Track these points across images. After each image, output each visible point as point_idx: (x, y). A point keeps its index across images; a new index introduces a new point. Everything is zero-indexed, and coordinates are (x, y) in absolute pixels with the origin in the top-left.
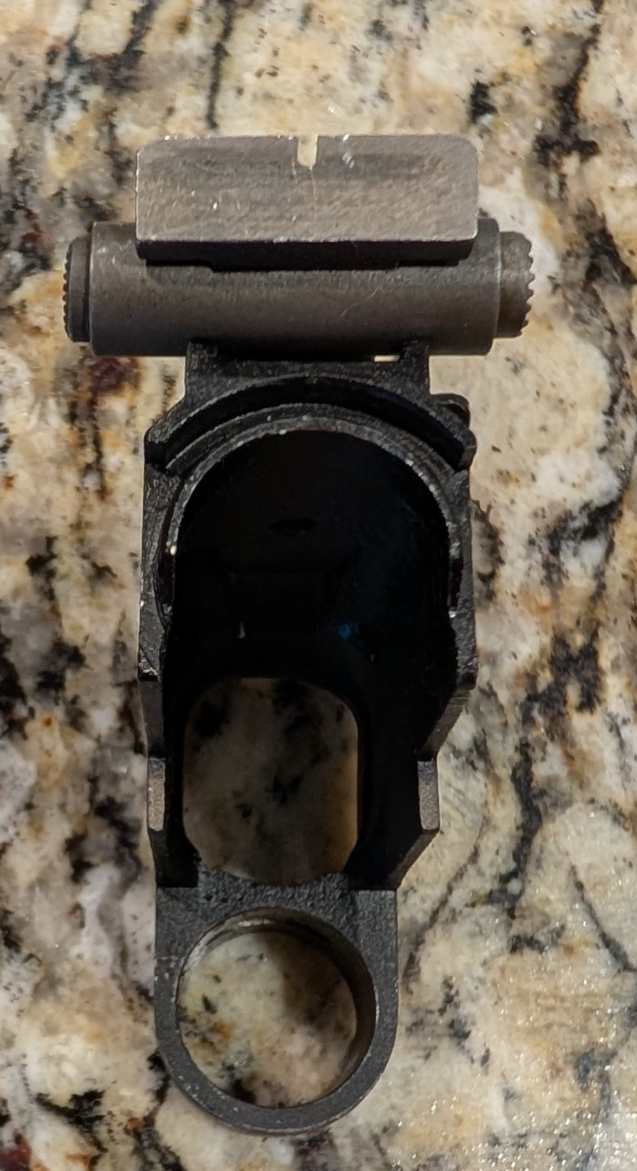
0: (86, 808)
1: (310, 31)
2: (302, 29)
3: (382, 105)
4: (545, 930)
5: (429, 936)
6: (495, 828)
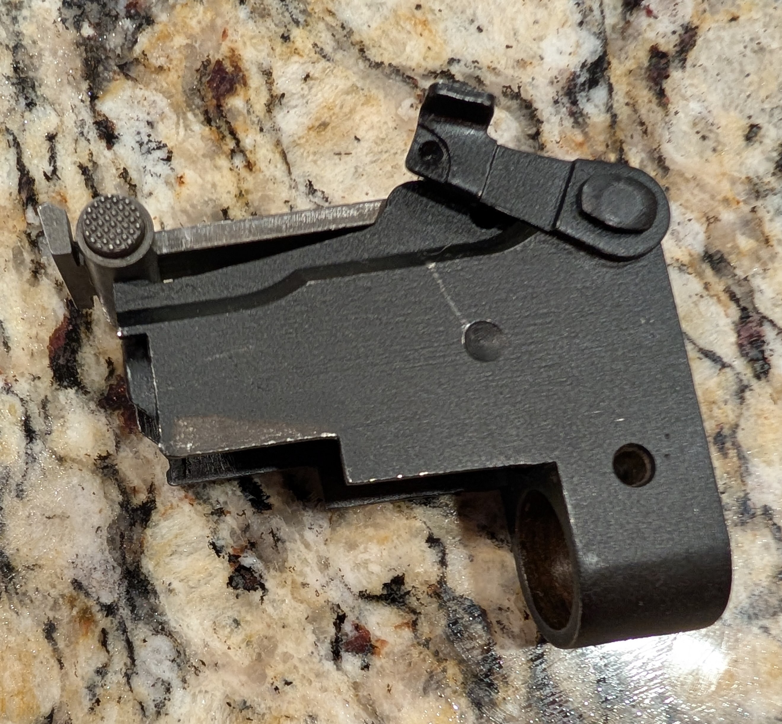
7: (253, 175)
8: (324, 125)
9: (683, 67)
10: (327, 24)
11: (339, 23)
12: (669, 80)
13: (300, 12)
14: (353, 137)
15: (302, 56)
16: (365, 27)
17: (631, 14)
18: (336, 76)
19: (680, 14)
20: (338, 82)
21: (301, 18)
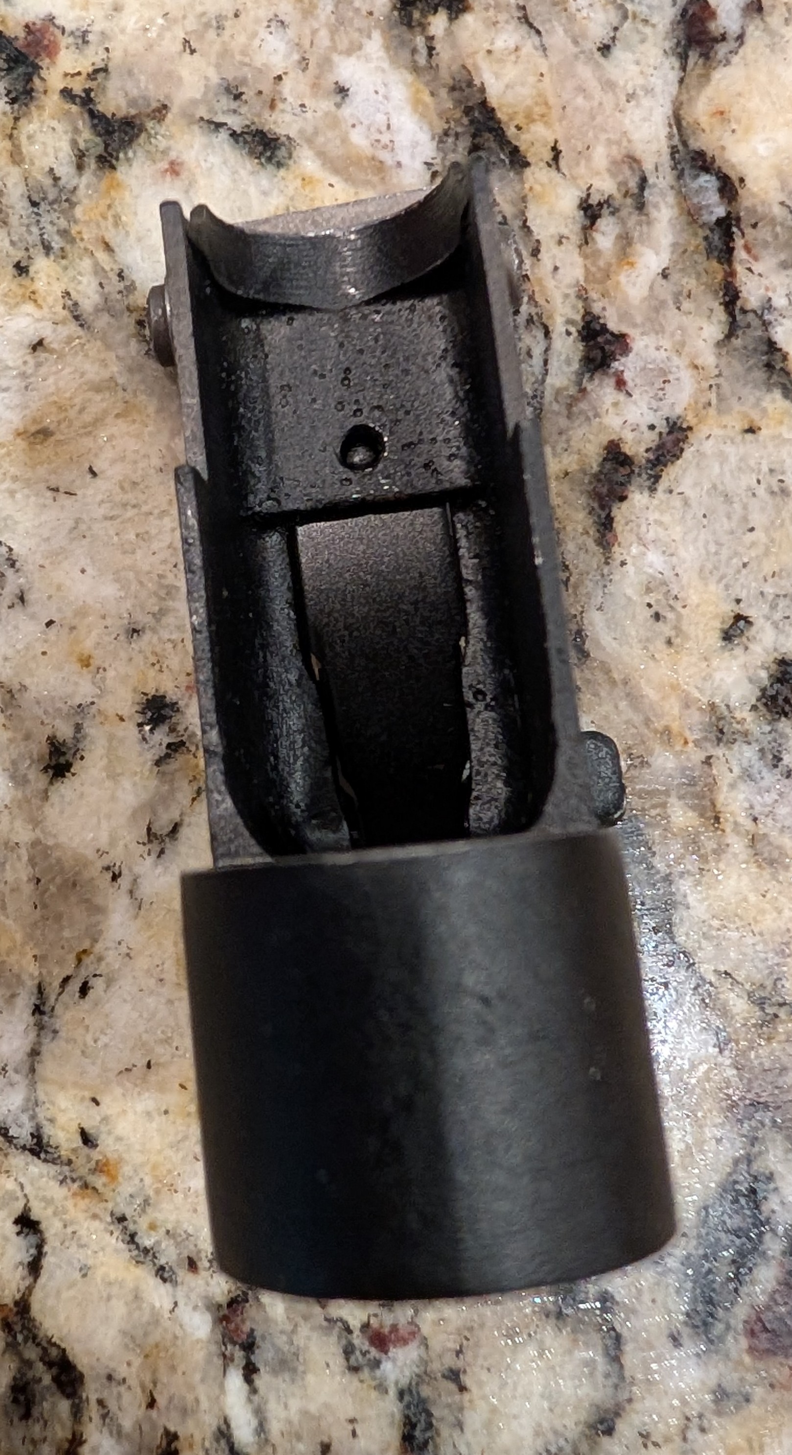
8: (44, 434)
9: (652, 490)
10: (96, 264)
11: (116, 267)
12: (625, 505)
13: (58, 231)
14: (87, 466)
15: (40, 307)
17: (591, 378)
18: (86, 355)
19: (669, 400)
20: (87, 366)
21: (57, 243)
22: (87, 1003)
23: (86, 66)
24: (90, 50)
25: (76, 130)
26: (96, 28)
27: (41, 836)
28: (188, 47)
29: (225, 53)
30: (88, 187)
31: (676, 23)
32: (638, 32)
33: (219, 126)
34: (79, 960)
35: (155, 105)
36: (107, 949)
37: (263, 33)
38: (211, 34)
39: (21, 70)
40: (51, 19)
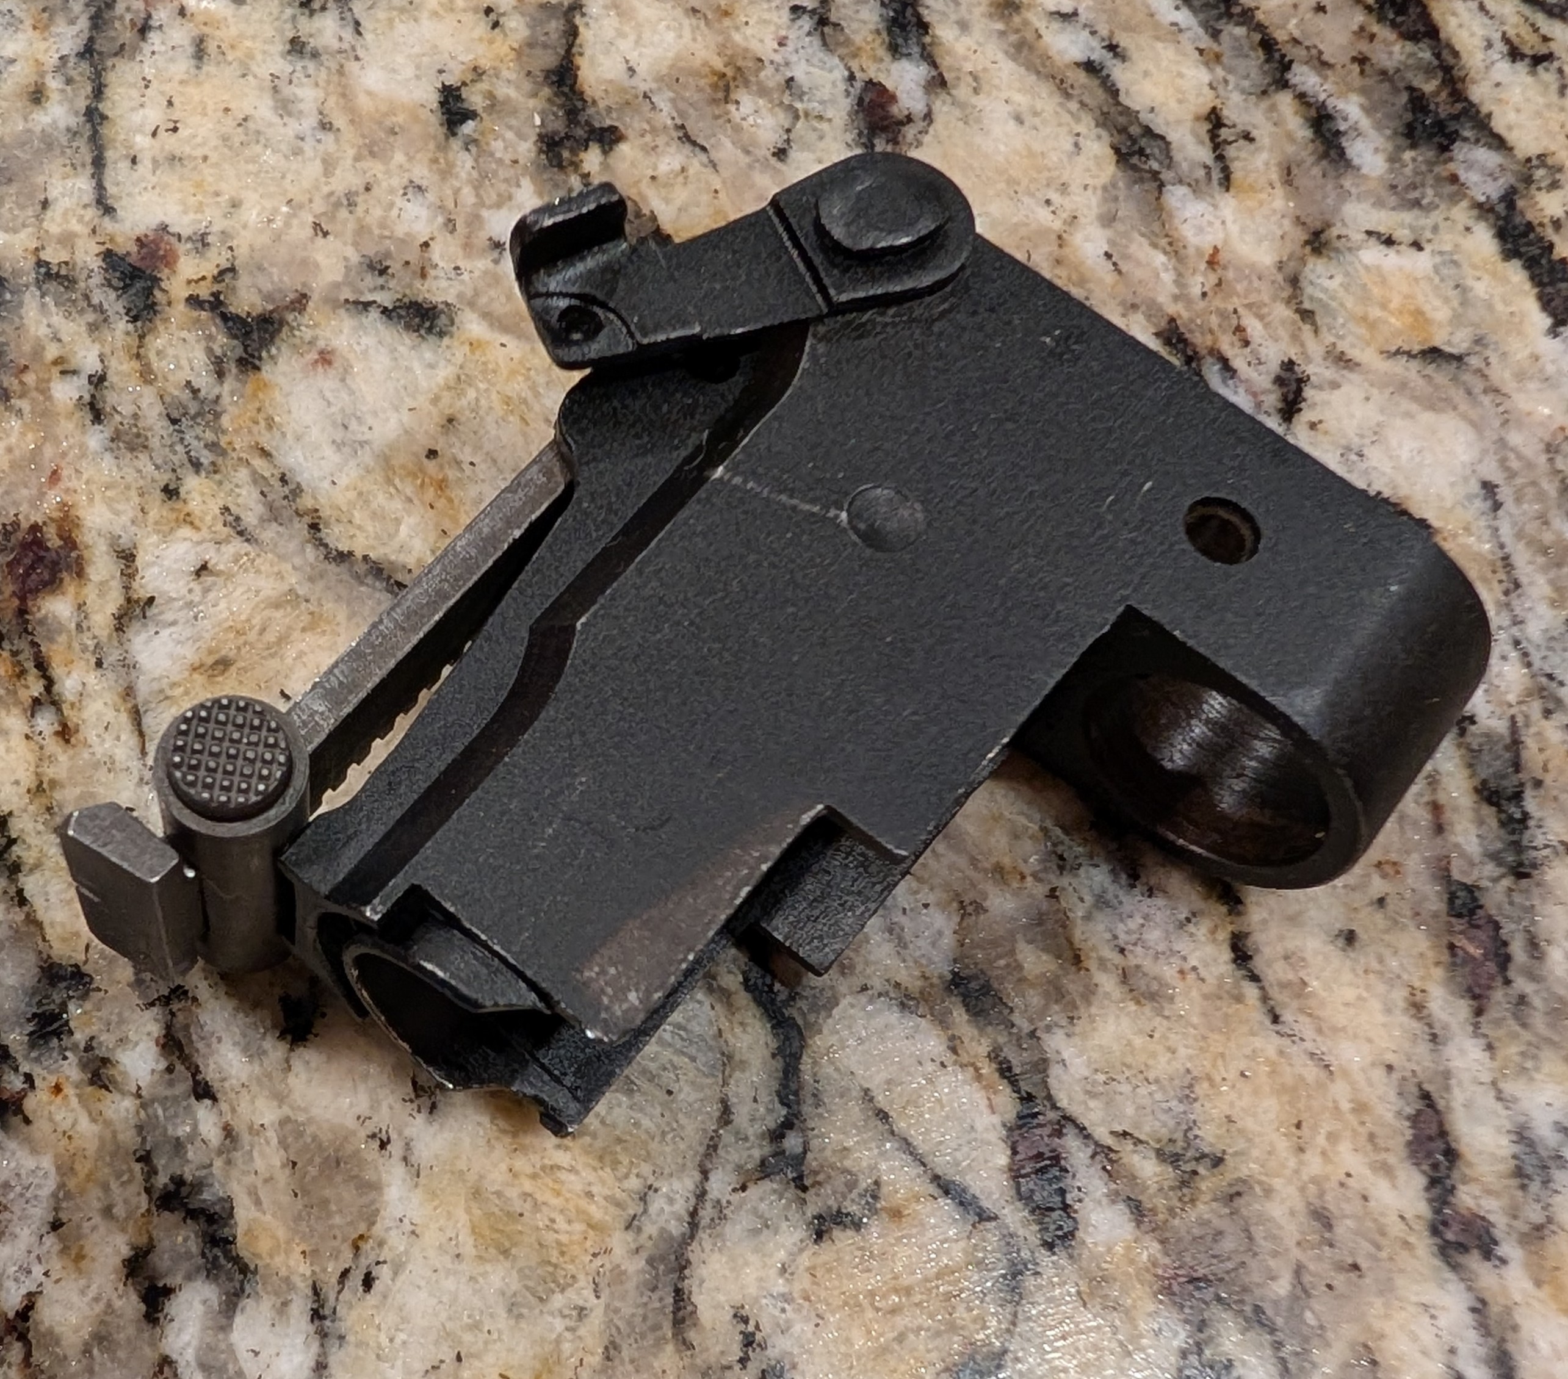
0: (144, 1201)
1: (209, 68)
2: (198, 68)
3: (328, 138)
4: (854, 1195)
5: (694, 1253)
6: (743, 1065)
7: (71, 752)
8: (224, 664)
10: (254, 473)
11: (277, 472)
13: (206, 446)
14: (276, 691)
15: (198, 529)
16: (326, 484)
18: (258, 572)
20: (262, 583)
21: (206, 457)
22: (372, 1299)
23: (209, 268)
24: (212, 253)
25: (210, 338)
26: (215, 228)
27: (291, 1114)
28: (319, 230)
29: (362, 230)
30: (232, 394)
31: (853, 114)
32: (815, 129)
33: (367, 305)
34: (357, 1248)
35: (292, 296)
36: (389, 1229)
37: (400, 202)
38: (343, 213)
39: (139, 285)
40: (164, 228)
